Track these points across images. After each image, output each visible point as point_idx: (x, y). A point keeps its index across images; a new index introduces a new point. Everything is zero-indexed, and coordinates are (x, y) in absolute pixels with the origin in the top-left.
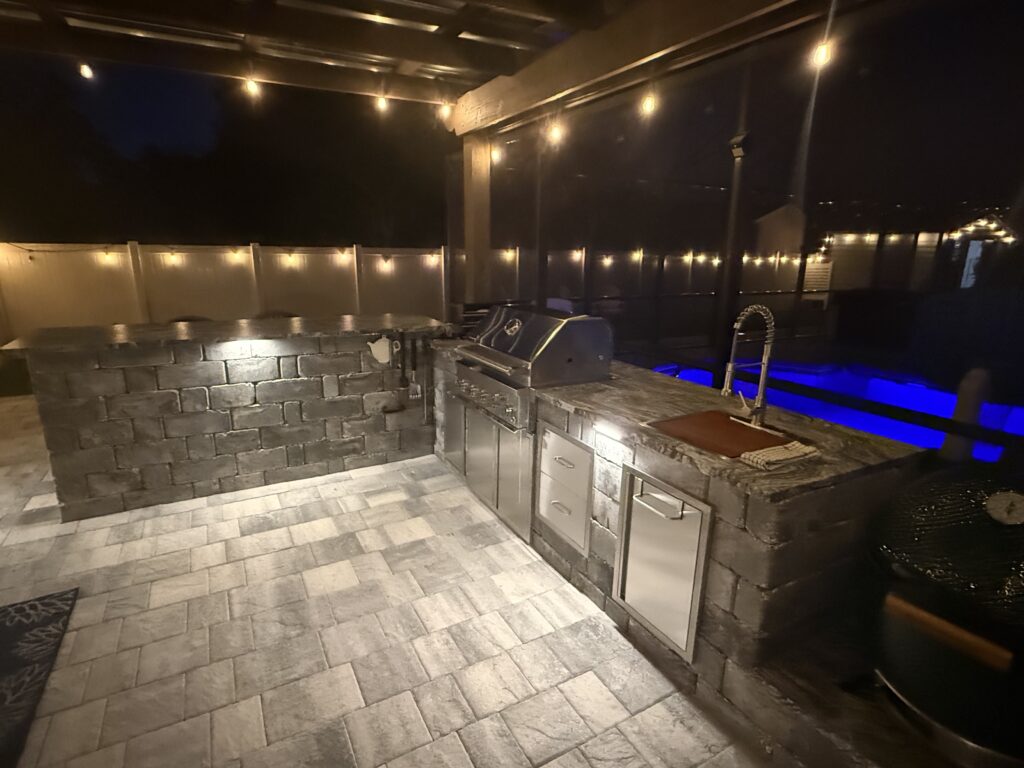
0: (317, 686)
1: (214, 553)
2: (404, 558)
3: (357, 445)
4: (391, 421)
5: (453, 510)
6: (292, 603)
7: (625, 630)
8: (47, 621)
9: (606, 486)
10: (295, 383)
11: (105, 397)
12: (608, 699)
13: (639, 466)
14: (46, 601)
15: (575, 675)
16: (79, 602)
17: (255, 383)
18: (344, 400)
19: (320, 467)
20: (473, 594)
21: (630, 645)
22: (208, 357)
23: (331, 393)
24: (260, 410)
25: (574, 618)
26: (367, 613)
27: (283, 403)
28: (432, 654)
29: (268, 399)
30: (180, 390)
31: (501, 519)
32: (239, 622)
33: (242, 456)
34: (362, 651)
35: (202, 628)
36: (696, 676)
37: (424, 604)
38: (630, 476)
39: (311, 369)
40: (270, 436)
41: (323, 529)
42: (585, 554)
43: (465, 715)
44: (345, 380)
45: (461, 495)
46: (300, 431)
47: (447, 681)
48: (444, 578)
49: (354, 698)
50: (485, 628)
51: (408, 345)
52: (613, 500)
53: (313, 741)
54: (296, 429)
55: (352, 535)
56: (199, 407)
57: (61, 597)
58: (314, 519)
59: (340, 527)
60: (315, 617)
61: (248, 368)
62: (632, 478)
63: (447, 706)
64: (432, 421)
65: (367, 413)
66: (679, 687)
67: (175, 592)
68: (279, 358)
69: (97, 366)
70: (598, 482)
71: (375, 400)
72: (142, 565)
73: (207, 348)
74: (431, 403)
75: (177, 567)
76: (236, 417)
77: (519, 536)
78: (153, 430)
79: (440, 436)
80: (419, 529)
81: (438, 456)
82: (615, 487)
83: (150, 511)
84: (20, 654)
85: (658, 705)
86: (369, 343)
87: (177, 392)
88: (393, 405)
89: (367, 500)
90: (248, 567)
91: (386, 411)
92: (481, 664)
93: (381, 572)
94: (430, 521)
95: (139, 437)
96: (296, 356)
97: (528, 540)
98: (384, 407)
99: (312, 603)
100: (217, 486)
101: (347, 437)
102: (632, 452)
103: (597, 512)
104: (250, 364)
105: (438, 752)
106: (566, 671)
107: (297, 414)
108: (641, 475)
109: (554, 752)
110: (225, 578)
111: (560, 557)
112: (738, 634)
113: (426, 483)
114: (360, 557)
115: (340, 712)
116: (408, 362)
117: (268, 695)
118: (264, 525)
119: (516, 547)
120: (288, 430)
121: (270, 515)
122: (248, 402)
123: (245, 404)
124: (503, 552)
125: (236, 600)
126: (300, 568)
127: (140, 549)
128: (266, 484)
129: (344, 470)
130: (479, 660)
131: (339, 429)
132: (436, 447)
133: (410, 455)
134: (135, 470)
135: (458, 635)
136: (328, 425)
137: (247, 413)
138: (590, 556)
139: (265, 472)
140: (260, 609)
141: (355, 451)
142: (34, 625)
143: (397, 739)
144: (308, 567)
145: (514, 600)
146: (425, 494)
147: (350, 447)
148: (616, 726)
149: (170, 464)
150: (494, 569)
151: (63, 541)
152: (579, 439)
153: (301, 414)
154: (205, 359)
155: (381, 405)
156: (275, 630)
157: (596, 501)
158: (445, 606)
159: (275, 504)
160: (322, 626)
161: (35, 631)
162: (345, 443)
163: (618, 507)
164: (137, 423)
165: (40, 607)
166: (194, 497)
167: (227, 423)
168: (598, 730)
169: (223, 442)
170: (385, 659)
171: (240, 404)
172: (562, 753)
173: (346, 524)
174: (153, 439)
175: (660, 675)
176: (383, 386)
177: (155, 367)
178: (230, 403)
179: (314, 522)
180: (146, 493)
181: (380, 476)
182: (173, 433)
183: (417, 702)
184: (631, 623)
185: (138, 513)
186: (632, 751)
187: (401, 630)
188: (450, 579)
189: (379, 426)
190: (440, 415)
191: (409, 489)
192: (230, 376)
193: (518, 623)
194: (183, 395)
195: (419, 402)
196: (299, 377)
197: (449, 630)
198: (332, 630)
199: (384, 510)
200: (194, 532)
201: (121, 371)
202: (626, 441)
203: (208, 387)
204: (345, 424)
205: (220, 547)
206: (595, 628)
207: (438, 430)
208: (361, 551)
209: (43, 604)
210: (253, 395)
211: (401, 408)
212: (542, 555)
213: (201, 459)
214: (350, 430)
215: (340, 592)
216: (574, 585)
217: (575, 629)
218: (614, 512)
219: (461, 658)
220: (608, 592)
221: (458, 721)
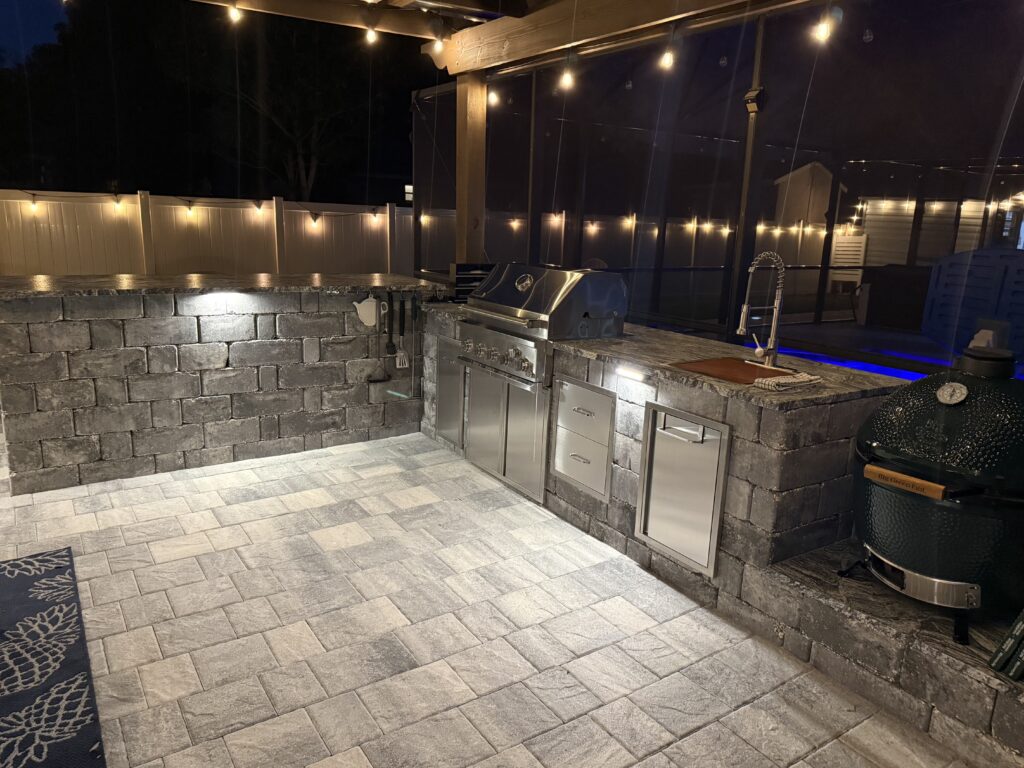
0: (360, 612)
1: (205, 520)
2: (414, 519)
3: (337, 419)
4: (374, 390)
5: (456, 480)
6: (309, 556)
7: (649, 567)
8: (50, 574)
9: (628, 428)
10: (272, 345)
11: (68, 352)
12: (638, 613)
13: (662, 401)
14: (40, 558)
15: (604, 599)
16: (77, 560)
17: (229, 343)
18: (325, 366)
19: (295, 441)
20: (493, 544)
21: (654, 578)
22: (180, 312)
23: (311, 358)
24: (232, 374)
25: (598, 560)
26: (391, 561)
27: (258, 367)
28: (465, 587)
29: (242, 361)
30: (147, 347)
31: (509, 487)
32: (259, 572)
33: (210, 427)
34: (394, 587)
35: (222, 576)
36: (717, 590)
37: (447, 554)
38: (652, 411)
39: (292, 330)
40: (241, 404)
41: (317, 498)
42: (606, 501)
43: (507, 626)
44: (327, 344)
45: (462, 467)
46: (275, 400)
47: (484, 605)
48: (462, 533)
49: (398, 620)
50: (512, 568)
51: (397, 306)
52: (636, 440)
53: (368, 647)
54: (271, 397)
55: (352, 502)
56: (167, 368)
57: (55, 554)
58: (304, 489)
59: (337, 496)
60: (337, 566)
61: (222, 325)
62: (655, 414)
63: (489, 621)
64: (420, 394)
65: (350, 381)
66: (702, 604)
67: (177, 550)
68: (256, 316)
69: (61, 318)
70: (619, 425)
71: (359, 368)
72: (128, 530)
73: (179, 302)
74: (420, 373)
75: (170, 530)
76: (206, 382)
77: (530, 499)
78: (116, 392)
79: (430, 410)
80: (423, 496)
81: (427, 433)
82: (638, 426)
83: (109, 485)
84: (40, 598)
85: (683, 616)
86: (355, 303)
87: (143, 349)
88: (379, 374)
89: (359, 473)
90: (248, 529)
91: (371, 380)
92: (514, 594)
93: (394, 531)
94: (432, 489)
95: (101, 401)
96: (275, 314)
97: (541, 501)
98: (370, 376)
99: (329, 556)
100: (181, 461)
101: (327, 408)
102: (654, 390)
103: (617, 456)
104: (224, 322)
105: (489, 650)
106: (596, 596)
107: (274, 380)
108: (663, 409)
109: (595, 647)
110: (225, 538)
111: (577, 511)
112: (753, 537)
113: (419, 458)
114: (367, 519)
115: (388, 628)
116: (396, 326)
117: (314, 621)
118: (249, 495)
119: (528, 508)
120: (261, 398)
121: (251, 487)
122: (221, 365)
123: (217, 366)
124: (516, 513)
125: (246, 555)
126: (304, 529)
127: (116, 516)
128: (235, 459)
129: (322, 447)
130: (511, 590)
131: (318, 400)
132: (423, 424)
133: (394, 431)
134: (94, 438)
135: (486, 575)
136: (307, 395)
137: (218, 376)
138: (611, 501)
139: (234, 446)
140: (276, 561)
141: (334, 424)
142: (37, 578)
143: (449, 643)
144: (313, 528)
145: (536, 548)
146: (419, 467)
147: (329, 420)
148: (647, 630)
149: (131, 432)
150: (510, 525)
151: (25, 512)
152: (600, 386)
153: (278, 380)
154: (175, 315)
155: (364, 374)
156: (298, 576)
157: (617, 444)
158: (468, 553)
159: (253, 478)
160: (347, 572)
161: (43, 581)
162: (324, 416)
163: (640, 446)
164: (100, 383)
165: (37, 564)
166: (156, 472)
167: (197, 387)
168: (630, 633)
169: (190, 410)
170: (420, 592)
171: (211, 366)
172: (601, 648)
173: (342, 492)
174: (117, 403)
175: (684, 597)
176: (367, 352)
177: (122, 320)
178: (200, 364)
179: (304, 492)
180: (106, 464)
181: (364, 452)
182: (136, 397)
183: (460, 620)
184: (654, 558)
185: (96, 487)
186: (663, 645)
187: (429, 572)
188: (468, 534)
189: (361, 398)
190: (430, 387)
191: (400, 463)
192: (203, 334)
193: (543, 566)
194: (150, 353)
195: (406, 373)
196: (276, 338)
197: (477, 571)
198: (359, 574)
199: (380, 481)
200: (169, 502)
201: (86, 325)
202: (648, 380)
203: (177, 345)
204: (325, 393)
205: (208, 514)
206: (619, 567)
207: (426, 404)
208: (366, 514)
209: (37, 560)
210: (225, 357)
211: (386, 378)
212: (557, 515)
213: (165, 428)
214: (331, 401)
215: (356, 547)
216: (593, 536)
217: (599, 567)
218: (636, 452)
219: (493, 589)
220: (630, 534)
221: (504, 632)
